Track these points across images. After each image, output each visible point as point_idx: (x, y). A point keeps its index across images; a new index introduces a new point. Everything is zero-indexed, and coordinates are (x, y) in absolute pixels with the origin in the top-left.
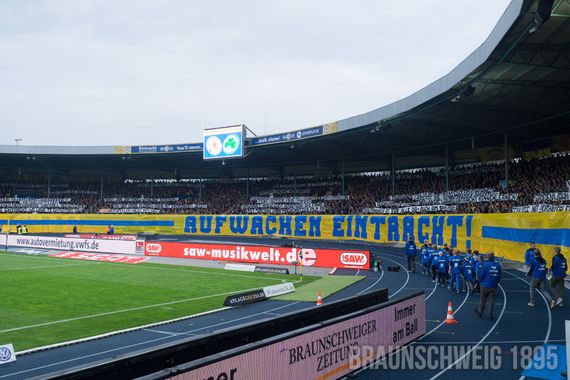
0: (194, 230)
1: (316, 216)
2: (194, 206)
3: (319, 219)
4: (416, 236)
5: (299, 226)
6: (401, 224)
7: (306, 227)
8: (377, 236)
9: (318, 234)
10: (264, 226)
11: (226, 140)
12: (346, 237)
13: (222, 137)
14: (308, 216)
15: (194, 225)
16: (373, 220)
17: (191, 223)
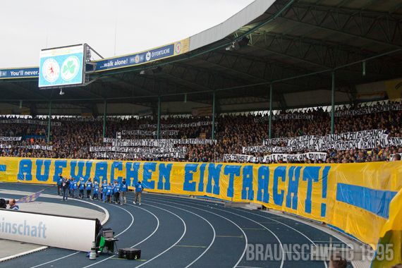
0: (29, 177)
1: (166, 163)
2: (38, 147)
3: (170, 167)
4: (271, 193)
5: (147, 176)
6: (255, 176)
7: (155, 176)
8: (230, 193)
9: (168, 187)
10: (109, 174)
11: (65, 63)
12: (197, 193)
13: (60, 60)
14: (159, 163)
15: (29, 171)
16: (227, 171)
17: (25, 167)
